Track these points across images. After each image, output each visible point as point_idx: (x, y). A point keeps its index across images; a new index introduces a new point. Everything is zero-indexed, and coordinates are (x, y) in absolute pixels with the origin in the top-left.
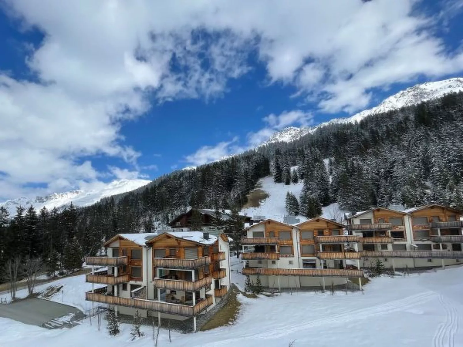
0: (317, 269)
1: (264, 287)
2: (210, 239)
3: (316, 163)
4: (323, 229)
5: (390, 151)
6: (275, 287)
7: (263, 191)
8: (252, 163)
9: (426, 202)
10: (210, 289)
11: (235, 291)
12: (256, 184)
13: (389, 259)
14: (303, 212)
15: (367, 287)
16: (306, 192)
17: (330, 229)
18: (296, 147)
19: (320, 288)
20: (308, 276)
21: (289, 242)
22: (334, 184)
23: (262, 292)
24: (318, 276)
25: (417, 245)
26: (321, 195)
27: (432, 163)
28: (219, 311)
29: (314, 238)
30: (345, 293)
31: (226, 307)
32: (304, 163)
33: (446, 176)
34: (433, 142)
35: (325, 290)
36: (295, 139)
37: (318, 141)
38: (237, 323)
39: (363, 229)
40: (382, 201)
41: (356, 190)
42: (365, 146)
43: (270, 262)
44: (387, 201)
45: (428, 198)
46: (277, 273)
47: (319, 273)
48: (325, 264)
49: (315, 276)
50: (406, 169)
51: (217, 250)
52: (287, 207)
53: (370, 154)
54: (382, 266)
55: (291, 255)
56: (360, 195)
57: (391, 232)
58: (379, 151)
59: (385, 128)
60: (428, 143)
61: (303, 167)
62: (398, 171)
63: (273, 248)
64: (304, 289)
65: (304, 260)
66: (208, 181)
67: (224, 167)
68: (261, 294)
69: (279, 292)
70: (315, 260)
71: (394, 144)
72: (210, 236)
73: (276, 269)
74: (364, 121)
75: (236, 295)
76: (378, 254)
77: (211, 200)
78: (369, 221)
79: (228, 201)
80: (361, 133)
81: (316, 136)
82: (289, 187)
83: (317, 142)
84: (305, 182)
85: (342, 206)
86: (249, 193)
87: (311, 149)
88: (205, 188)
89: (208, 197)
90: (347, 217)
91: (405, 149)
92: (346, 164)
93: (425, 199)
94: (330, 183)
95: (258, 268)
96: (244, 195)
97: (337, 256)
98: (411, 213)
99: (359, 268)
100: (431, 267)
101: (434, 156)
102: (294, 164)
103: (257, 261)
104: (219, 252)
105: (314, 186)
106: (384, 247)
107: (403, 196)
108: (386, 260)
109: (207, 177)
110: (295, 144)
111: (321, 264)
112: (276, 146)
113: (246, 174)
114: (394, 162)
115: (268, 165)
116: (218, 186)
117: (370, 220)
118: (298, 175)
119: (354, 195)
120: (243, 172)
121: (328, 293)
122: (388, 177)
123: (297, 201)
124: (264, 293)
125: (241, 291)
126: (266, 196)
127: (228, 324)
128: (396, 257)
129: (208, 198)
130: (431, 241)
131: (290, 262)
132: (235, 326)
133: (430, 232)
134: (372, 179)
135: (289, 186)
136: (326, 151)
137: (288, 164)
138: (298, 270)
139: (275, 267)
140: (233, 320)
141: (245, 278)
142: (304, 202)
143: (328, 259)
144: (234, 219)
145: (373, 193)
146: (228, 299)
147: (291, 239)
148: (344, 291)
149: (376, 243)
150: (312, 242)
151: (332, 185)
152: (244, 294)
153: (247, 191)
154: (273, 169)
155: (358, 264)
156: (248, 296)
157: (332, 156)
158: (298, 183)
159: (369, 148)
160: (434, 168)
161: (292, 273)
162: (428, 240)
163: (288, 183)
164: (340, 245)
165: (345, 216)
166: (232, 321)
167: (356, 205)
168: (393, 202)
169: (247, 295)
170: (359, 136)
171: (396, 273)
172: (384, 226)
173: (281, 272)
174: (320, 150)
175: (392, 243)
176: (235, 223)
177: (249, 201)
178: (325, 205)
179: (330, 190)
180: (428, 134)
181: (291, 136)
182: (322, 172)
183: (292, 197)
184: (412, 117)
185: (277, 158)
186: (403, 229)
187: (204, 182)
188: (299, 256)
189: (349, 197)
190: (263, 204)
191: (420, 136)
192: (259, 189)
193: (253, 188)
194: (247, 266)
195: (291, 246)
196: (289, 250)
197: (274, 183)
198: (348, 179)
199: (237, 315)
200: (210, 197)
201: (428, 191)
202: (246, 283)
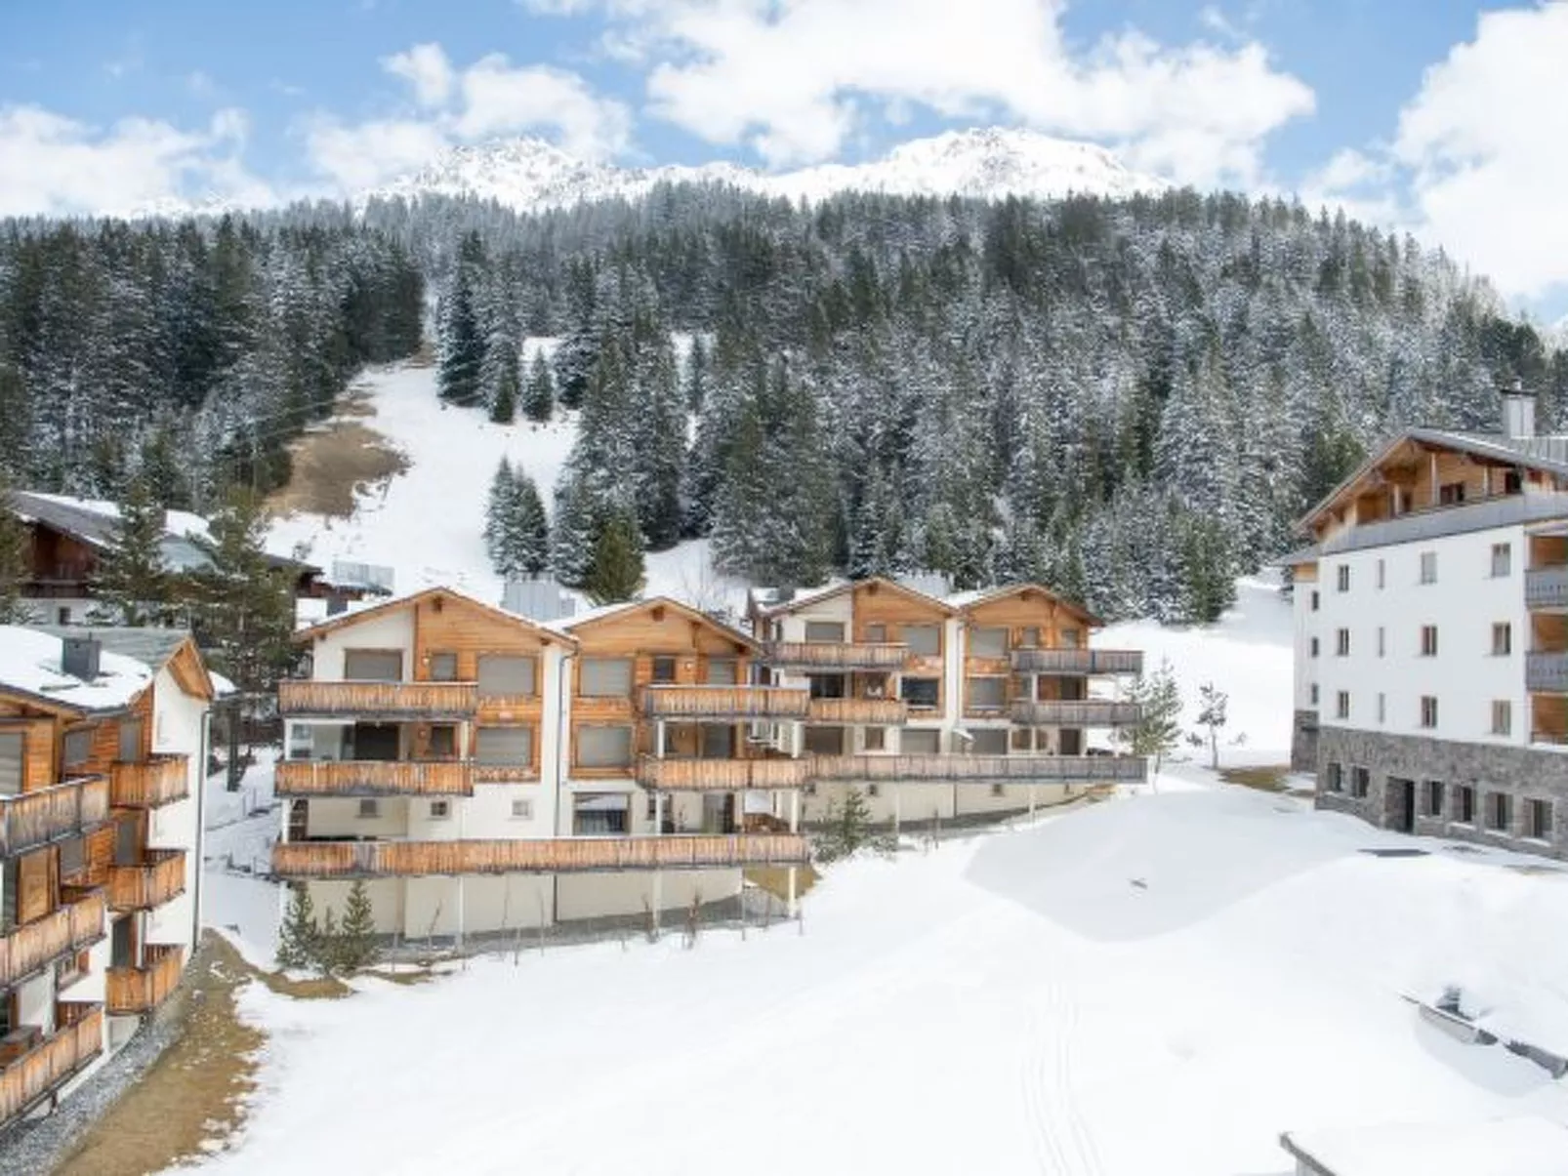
0: (634, 835)
1: (387, 939)
2: (104, 675)
3: (642, 344)
4: (677, 654)
5: (910, 357)
6: (439, 931)
7: (375, 436)
8: (333, 275)
9: (991, 572)
10: (84, 970)
11: (222, 969)
12: (342, 388)
13: (885, 788)
14: (566, 567)
15: (812, 904)
16: (586, 473)
17: (702, 656)
18: (557, 245)
19: (640, 923)
20: (598, 867)
21: (524, 710)
22: (703, 455)
23: (368, 963)
24: (638, 866)
25: (970, 731)
26: (647, 495)
27: (1020, 433)
28: (135, 1089)
29: (634, 692)
30: (738, 933)
31: (174, 1066)
32: (585, 331)
33: (1049, 485)
34: (1030, 354)
35: (661, 931)
36: (552, 207)
37: (653, 242)
38: (246, 1141)
39: (815, 663)
40: (866, 551)
41: (784, 494)
42: (830, 314)
43: (421, 806)
44: (880, 557)
45: (997, 558)
46: (452, 863)
47: (645, 855)
48: (668, 808)
49: (628, 866)
50: (949, 436)
51: (144, 739)
52: (490, 534)
53: (844, 353)
54: (862, 814)
55: (528, 773)
56: (794, 518)
57: (905, 681)
58: (874, 344)
59: (896, 258)
60: (1014, 355)
61: (583, 353)
62: (927, 442)
63: (441, 736)
64: (569, 929)
65: (580, 797)
66: (56, 323)
67: (169, 260)
68: (368, 973)
69: (455, 957)
70: (629, 795)
71: (921, 331)
72: (107, 660)
73: (451, 844)
74: (834, 210)
75: (231, 988)
76: (854, 766)
77: (63, 440)
78: (835, 630)
79: (180, 460)
80: (821, 256)
81: (644, 218)
82: (508, 435)
83: (648, 244)
84: (583, 425)
85: (726, 554)
86: (300, 434)
87: (623, 275)
88: (28, 364)
89: (48, 419)
90: (761, 607)
91: (951, 360)
92: (759, 375)
93: (990, 561)
94: (689, 447)
95: (353, 838)
96: (271, 444)
97: (721, 774)
98: (968, 609)
99: (793, 828)
100: (1000, 812)
101: (1026, 408)
102: (540, 328)
103: (353, 804)
104: (151, 756)
105: (625, 451)
106: (875, 738)
107: (929, 538)
108: (873, 791)
109: (51, 296)
110: (551, 228)
111: (652, 812)
112: (461, 219)
113: (297, 329)
114: (917, 402)
115: (416, 306)
116: (119, 362)
117: (841, 625)
118: (554, 385)
119: (775, 513)
120: (280, 311)
121: (674, 940)
122: (890, 457)
123: (541, 512)
124: (385, 968)
125: (254, 970)
126: (389, 465)
127: (198, 1151)
128: (909, 777)
129: (46, 428)
130: (1008, 717)
131: (521, 809)
132: (239, 1157)
133: (1010, 687)
134: (841, 457)
135: (505, 428)
136: (682, 298)
137: (515, 321)
138: (555, 841)
139: (444, 831)
140: (226, 1125)
141: (284, 895)
142: (572, 519)
143: (685, 788)
144: (232, 570)
145: (838, 516)
146: (183, 1021)
147: (536, 694)
148: (735, 927)
149: (851, 725)
150: (621, 712)
151: (694, 456)
152: (276, 983)
153: (294, 424)
154: (435, 331)
155: (790, 807)
156: (298, 992)
157: (707, 328)
158: (551, 425)
159: (846, 326)
160: (1023, 452)
161: (522, 859)
162: (1002, 715)
163: (502, 414)
164: (733, 729)
165: (752, 604)
166: (219, 1134)
167: (775, 560)
168: (898, 562)
169: (293, 984)
170: (811, 269)
171: (903, 840)
172: (884, 655)
173: (473, 857)
174: (660, 289)
175: (902, 721)
176: (237, 593)
177: (297, 476)
178: (661, 542)
179: (686, 480)
180: (1017, 322)
181: (533, 183)
182: (662, 394)
183: (521, 486)
184: (977, 241)
185: (464, 280)
186: (938, 670)
187: (31, 325)
188: (562, 780)
189: (755, 518)
190: (369, 500)
191: (997, 323)
192: (355, 419)
193: (324, 412)
194: (298, 834)
195: (531, 729)
196: (518, 745)
197: (438, 403)
198: (757, 442)
199: (243, 1096)
200: (61, 425)
201: (997, 533)
202: (287, 922)
